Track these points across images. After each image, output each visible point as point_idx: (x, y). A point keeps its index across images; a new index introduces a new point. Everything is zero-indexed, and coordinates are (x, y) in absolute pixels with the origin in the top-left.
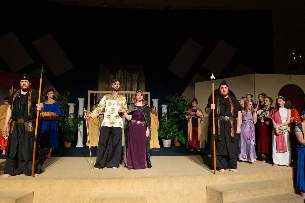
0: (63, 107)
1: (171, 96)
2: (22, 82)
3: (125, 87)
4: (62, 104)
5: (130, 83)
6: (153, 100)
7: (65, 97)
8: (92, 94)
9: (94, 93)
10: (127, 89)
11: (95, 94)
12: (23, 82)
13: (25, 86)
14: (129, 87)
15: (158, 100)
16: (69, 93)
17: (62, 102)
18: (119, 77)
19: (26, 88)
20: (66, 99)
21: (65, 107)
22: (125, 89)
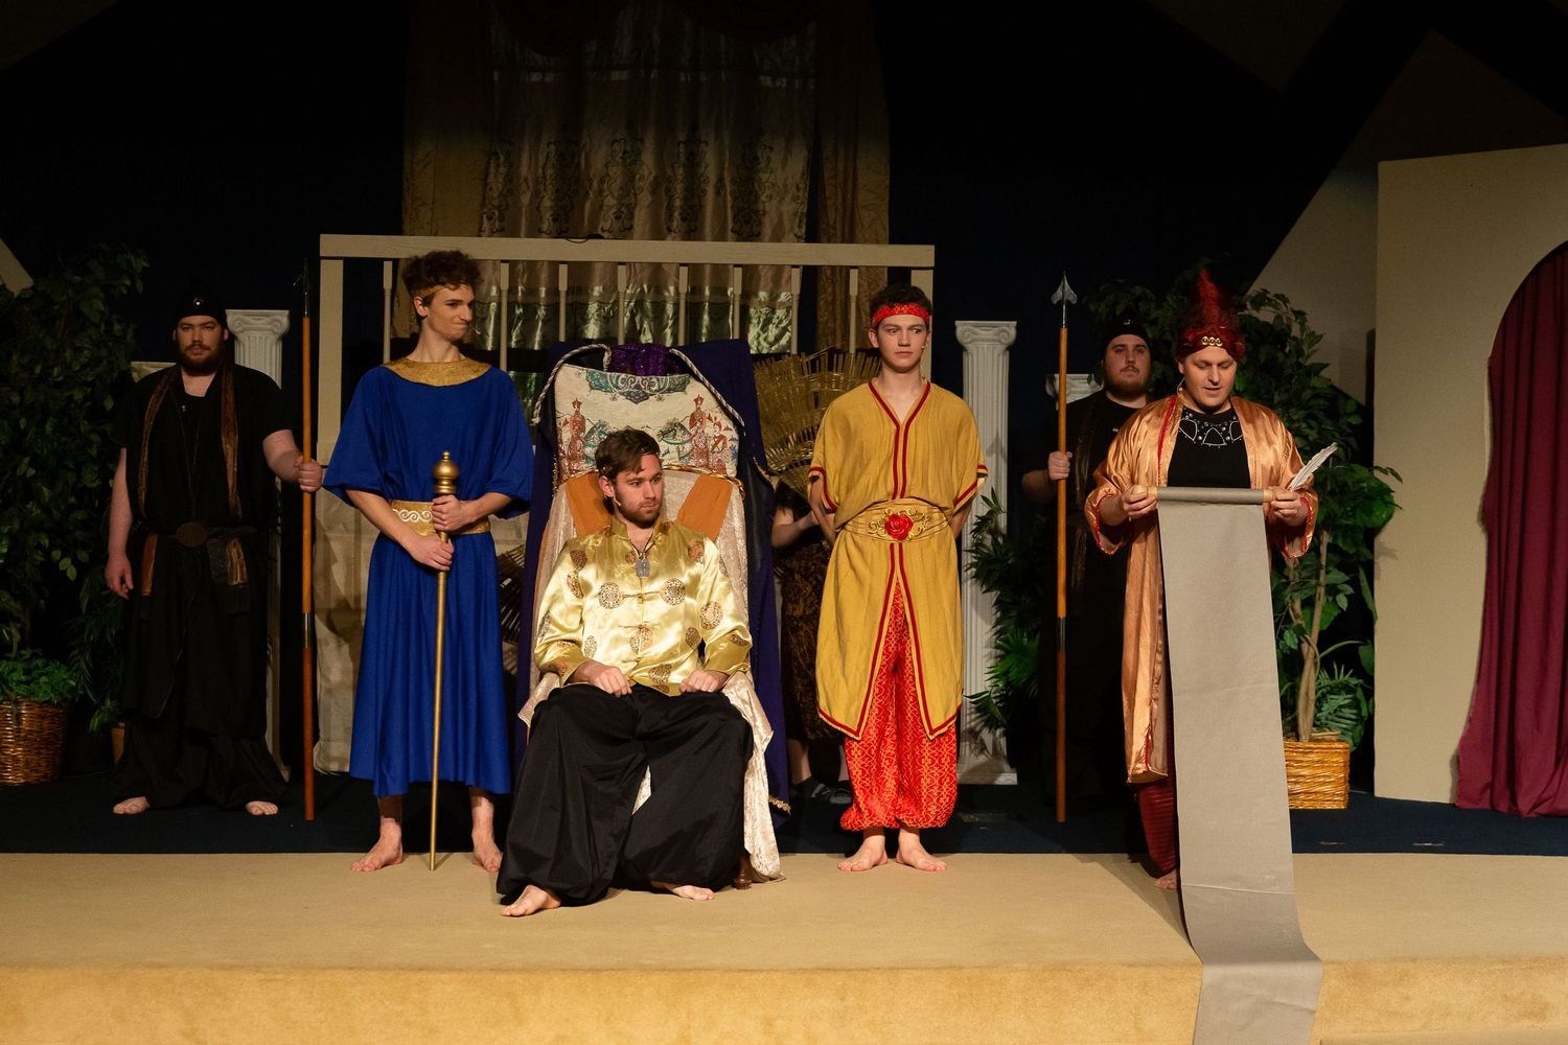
0: (86, 399)
1: (1138, 290)
2: (184, 329)
3: (679, 187)
4: (84, 367)
5: (727, 141)
6: (964, 329)
7: (100, 305)
8: (361, 274)
9: (379, 262)
10: (701, 207)
11: (388, 267)
12: (191, 326)
13: (199, 351)
14: (721, 180)
15: (1008, 330)
16: (141, 264)
17: (78, 350)
18: (616, 76)
19: (203, 357)
20: (109, 324)
21: (109, 404)
22: (678, 203)
